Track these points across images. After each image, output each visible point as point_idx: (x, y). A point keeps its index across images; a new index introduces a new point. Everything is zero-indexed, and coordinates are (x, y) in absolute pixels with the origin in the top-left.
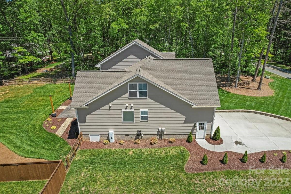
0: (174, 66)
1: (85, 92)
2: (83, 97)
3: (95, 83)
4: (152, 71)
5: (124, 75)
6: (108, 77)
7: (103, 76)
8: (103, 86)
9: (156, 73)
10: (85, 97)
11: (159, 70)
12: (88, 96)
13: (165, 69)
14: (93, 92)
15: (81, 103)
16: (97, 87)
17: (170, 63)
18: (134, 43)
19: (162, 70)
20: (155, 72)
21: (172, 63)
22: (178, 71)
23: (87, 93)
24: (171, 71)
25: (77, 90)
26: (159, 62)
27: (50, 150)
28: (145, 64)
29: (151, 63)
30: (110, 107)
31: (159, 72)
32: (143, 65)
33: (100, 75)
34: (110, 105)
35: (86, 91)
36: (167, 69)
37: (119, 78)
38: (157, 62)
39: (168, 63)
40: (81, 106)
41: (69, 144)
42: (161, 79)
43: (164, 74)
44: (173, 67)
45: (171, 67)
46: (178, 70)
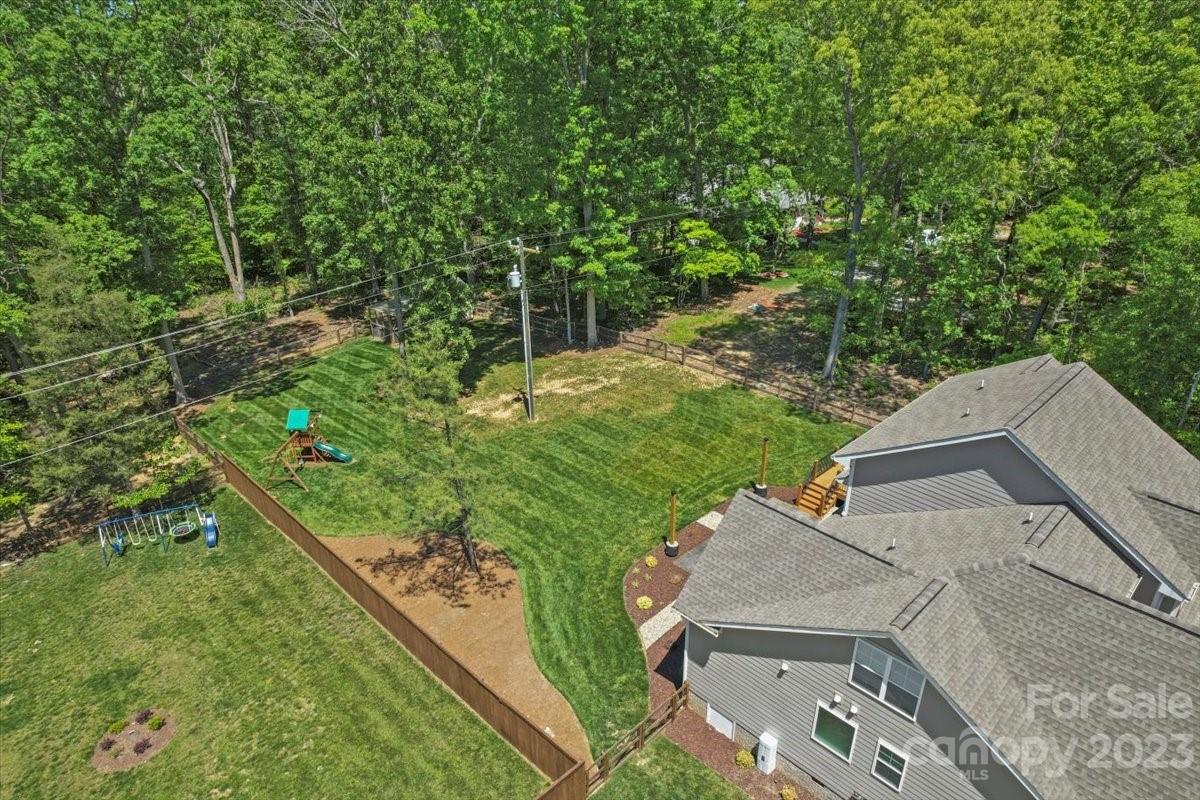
0: (1115, 642)
1: (729, 576)
2: (717, 592)
3: (773, 561)
4: (997, 614)
5: (878, 579)
6: (824, 557)
7: (806, 547)
8: (790, 586)
9: (1009, 633)
10: (722, 595)
11: (1033, 625)
12: (733, 596)
13: (1065, 632)
14: (752, 589)
15: (703, 611)
16: (772, 577)
17: (1103, 618)
18: (1004, 433)
19: (1047, 631)
20: (1007, 626)
21: (1113, 622)
22: (1121, 674)
23: (735, 585)
24: (1087, 658)
25: (710, 559)
26: (1050, 589)
27: (597, 683)
28: (982, 567)
29: (1011, 578)
30: (782, 673)
31: (1025, 634)
32: (971, 570)
33: (800, 536)
34: (785, 667)
35: (733, 575)
36: (1072, 636)
37: (858, 581)
38: (1042, 585)
39: (1093, 613)
40: (700, 622)
41: (650, 691)
42: (1016, 670)
43: (1042, 655)
44: (1107, 645)
45: (1097, 641)
46: (1128, 668)
